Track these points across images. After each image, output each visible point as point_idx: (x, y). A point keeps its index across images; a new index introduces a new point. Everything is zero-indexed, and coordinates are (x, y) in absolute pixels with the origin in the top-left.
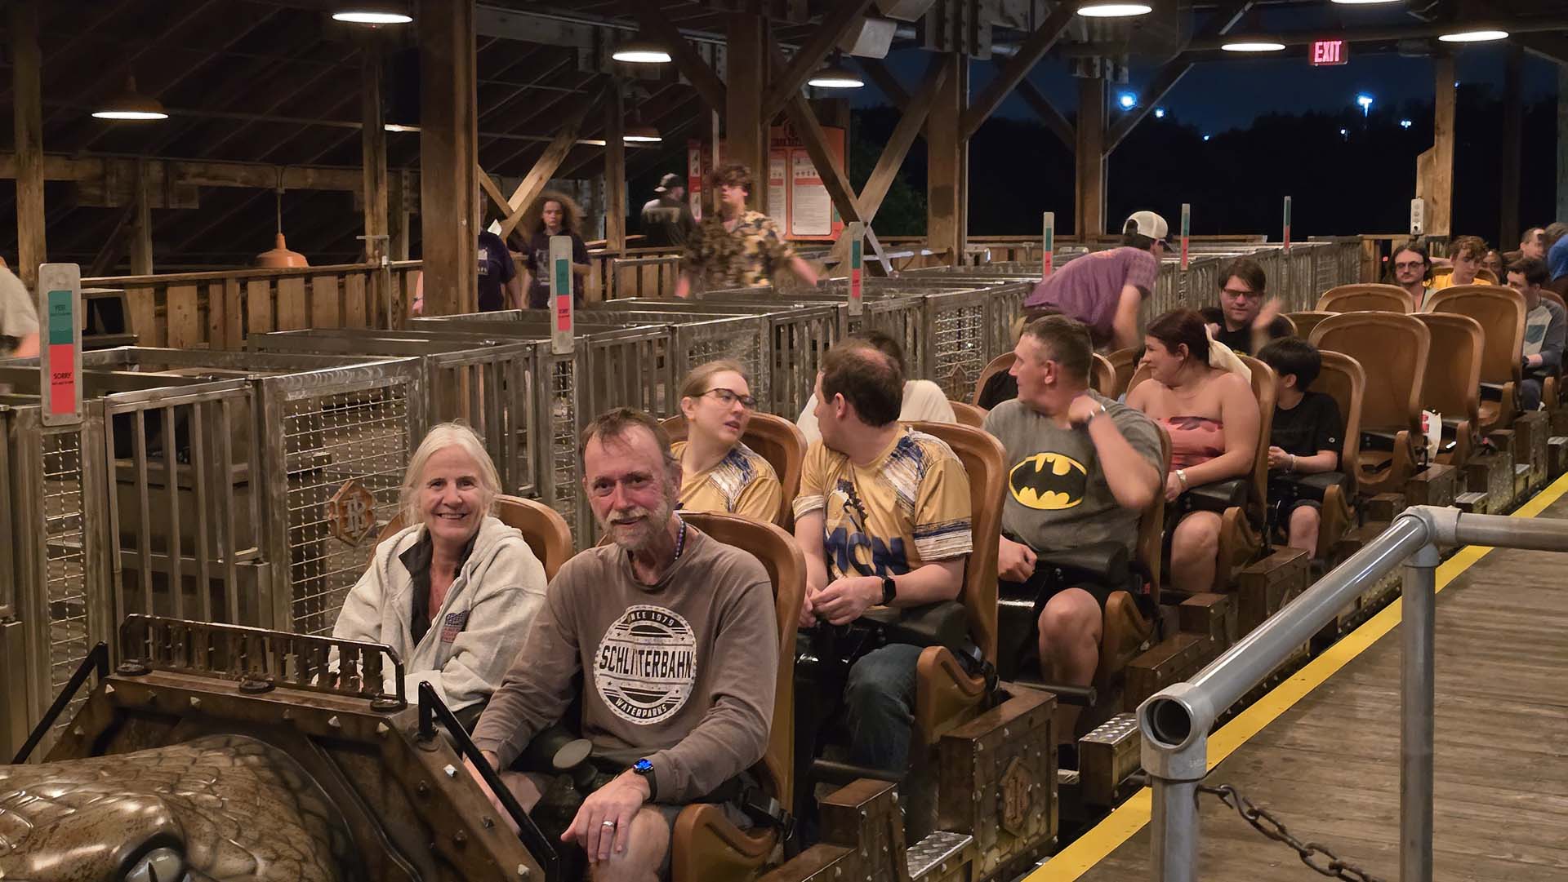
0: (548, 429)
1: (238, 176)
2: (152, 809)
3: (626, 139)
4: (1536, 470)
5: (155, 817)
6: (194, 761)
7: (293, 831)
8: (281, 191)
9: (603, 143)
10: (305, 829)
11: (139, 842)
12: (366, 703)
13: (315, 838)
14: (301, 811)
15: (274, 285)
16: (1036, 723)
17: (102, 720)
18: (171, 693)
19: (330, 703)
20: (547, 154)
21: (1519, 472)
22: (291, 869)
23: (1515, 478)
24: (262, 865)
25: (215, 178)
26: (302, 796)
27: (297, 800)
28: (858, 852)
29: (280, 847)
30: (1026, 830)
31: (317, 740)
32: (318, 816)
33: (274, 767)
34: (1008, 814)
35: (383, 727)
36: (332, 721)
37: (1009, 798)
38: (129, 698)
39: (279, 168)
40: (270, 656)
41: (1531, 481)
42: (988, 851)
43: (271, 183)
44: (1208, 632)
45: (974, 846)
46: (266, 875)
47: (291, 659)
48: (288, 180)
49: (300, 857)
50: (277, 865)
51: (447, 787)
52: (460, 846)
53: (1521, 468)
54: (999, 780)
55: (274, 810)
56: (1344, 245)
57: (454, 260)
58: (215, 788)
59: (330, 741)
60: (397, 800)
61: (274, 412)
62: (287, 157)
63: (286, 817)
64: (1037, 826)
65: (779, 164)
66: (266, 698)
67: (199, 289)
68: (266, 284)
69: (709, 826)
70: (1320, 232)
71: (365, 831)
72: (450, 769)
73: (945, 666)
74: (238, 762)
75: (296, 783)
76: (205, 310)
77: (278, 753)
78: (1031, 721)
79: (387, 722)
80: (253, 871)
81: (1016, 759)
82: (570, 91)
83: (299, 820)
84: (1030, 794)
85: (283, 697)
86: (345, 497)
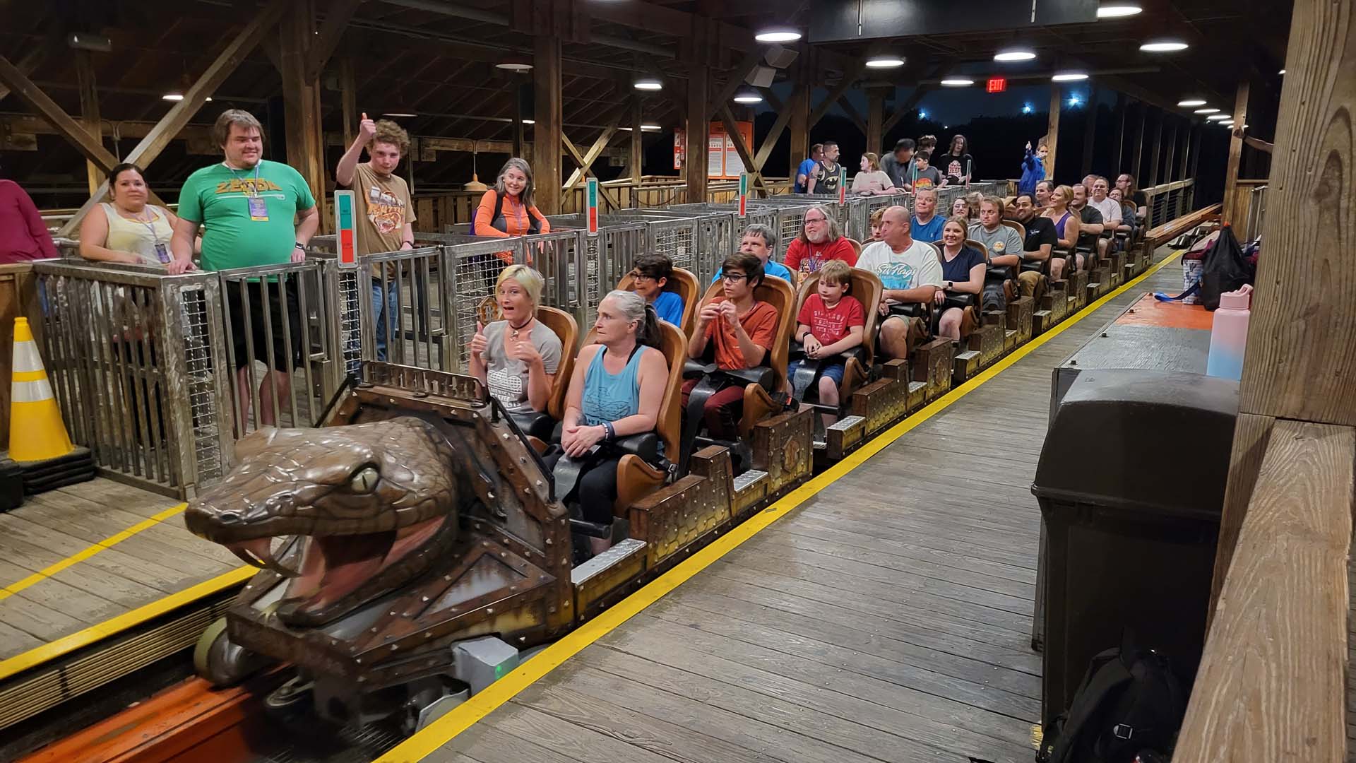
0: (585, 273)
1: (455, 145)
2: (365, 451)
3: (642, 127)
4: (1080, 299)
5: (366, 454)
6: (392, 428)
7: (434, 462)
8: (476, 153)
9: (631, 129)
10: (440, 461)
11: (357, 466)
12: (468, 404)
13: (444, 465)
14: (438, 452)
15: (470, 199)
16: (803, 419)
17: (353, 408)
18: (383, 396)
19: (452, 403)
20: (603, 135)
21: (1069, 300)
22: (431, 480)
23: (1068, 303)
24: (416, 477)
25: (443, 146)
26: (439, 446)
27: (437, 448)
28: (708, 479)
29: (426, 469)
30: (796, 470)
31: (449, 421)
32: (447, 455)
33: (428, 433)
34: (787, 462)
35: (475, 416)
36: (453, 412)
37: (787, 455)
38: (366, 398)
39: (474, 141)
40: (426, 381)
41: (1077, 305)
42: (776, 479)
43: (470, 149)
44: (896, 378)
45: (768, 477)
46: (419, 482)
47: (436, 383)
48: (478, 148)
49: (435, 474)
50: (424, 477)
51: (505, 445)
52: (511, 471)
53: (1070, 299)
54: (782, 445)
55: (425, 452)
56: (998, 184)
57: (550, 190)
58: (398, 441)
59: (453, 421)
60: (483, 448)
61: (450, 264)
62: (478, 136)
63: (431, 455)
64: (802, 468)
65: (719, 141)
66: (424, 400)
67: (434, 201)
68: (466, 199)
69: (635, 465)
70: (986, 178)
71: (469, 462)
72: (506, 436)
73: (758, 392)
74: (411, 429)
75: (437, 440)
76: (436, 212)
77: (430, 426)
78: (800, 419)
79: (477, 413)
80: (412, 480)
81: (791, 437)
82: (615, 104)
83: (437, 457)
84: (798, 453)
85: (432, 400)
86: (484, 305)
